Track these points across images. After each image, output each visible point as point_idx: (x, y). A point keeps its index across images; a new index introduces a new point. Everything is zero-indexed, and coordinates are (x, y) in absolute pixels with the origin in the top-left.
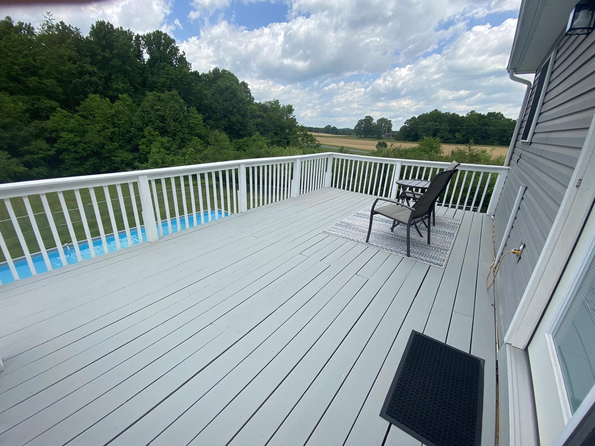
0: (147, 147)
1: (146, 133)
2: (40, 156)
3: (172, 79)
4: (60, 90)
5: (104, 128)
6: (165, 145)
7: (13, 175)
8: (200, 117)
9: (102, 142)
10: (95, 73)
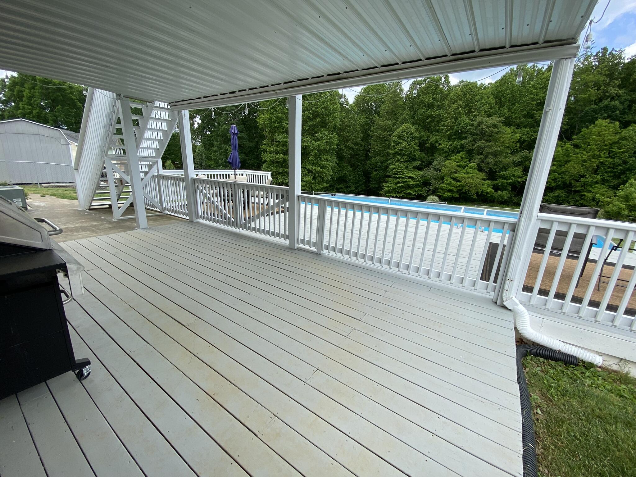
2: (509, 181)
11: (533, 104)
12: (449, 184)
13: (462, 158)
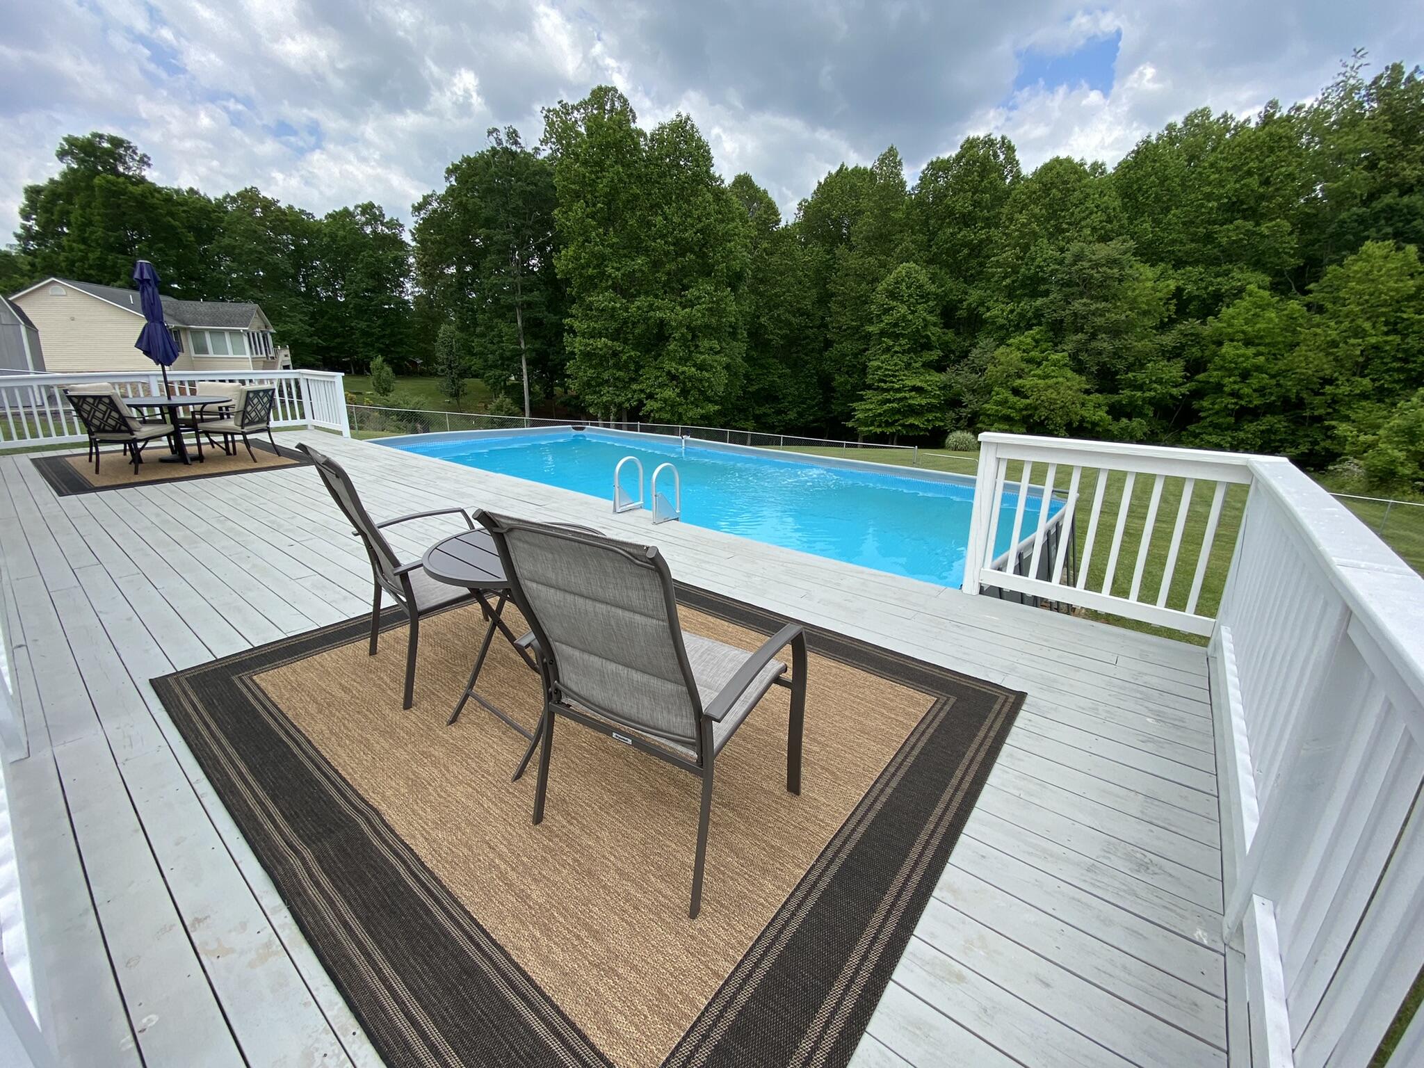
2: (1147, 394)
11: (1212, 208)
12: (1004, 403)
13: (1037, 341)
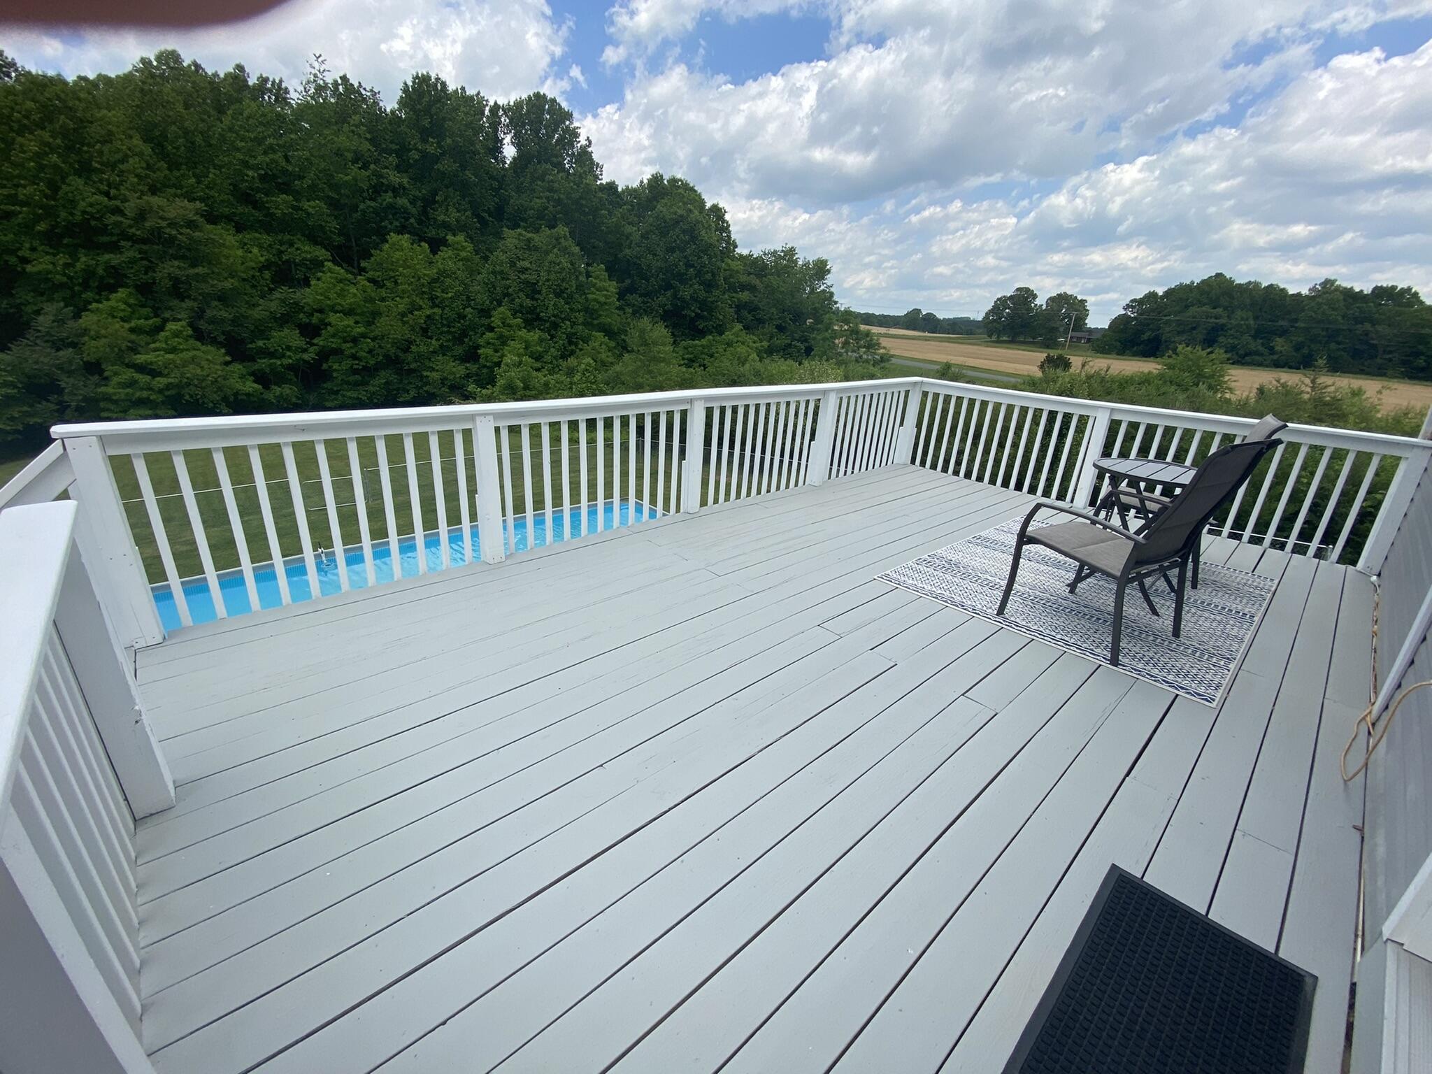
0: (496, 351)
1: (496, 320)
2: (286, 361)
3: (559, 201)
4: (334, 225)
5: (414, 308)
6: (533, 349)
7: (232, 399)
8: (613, 286)
9: (406, 337)
10: (404, 188)
11: (253, 177)
13: (131, 306)
